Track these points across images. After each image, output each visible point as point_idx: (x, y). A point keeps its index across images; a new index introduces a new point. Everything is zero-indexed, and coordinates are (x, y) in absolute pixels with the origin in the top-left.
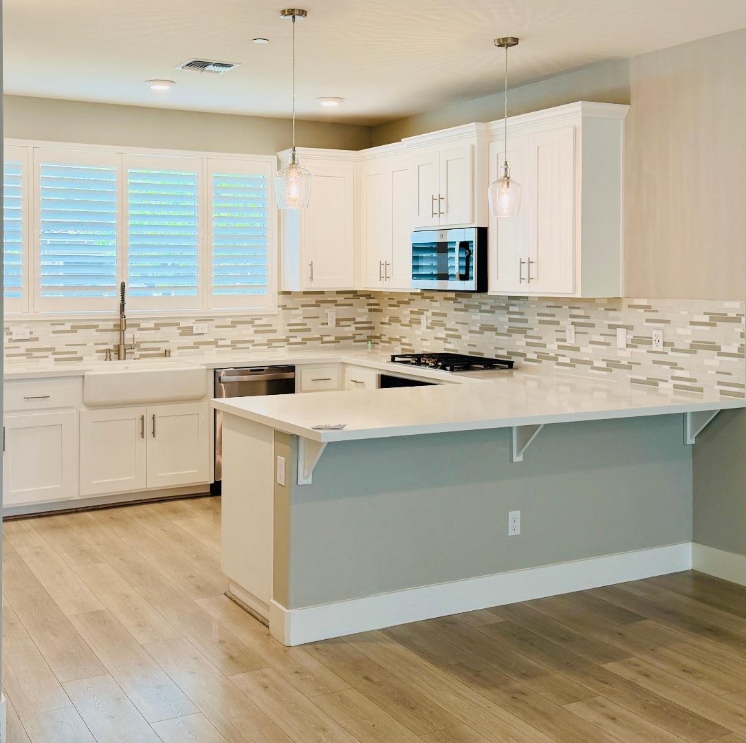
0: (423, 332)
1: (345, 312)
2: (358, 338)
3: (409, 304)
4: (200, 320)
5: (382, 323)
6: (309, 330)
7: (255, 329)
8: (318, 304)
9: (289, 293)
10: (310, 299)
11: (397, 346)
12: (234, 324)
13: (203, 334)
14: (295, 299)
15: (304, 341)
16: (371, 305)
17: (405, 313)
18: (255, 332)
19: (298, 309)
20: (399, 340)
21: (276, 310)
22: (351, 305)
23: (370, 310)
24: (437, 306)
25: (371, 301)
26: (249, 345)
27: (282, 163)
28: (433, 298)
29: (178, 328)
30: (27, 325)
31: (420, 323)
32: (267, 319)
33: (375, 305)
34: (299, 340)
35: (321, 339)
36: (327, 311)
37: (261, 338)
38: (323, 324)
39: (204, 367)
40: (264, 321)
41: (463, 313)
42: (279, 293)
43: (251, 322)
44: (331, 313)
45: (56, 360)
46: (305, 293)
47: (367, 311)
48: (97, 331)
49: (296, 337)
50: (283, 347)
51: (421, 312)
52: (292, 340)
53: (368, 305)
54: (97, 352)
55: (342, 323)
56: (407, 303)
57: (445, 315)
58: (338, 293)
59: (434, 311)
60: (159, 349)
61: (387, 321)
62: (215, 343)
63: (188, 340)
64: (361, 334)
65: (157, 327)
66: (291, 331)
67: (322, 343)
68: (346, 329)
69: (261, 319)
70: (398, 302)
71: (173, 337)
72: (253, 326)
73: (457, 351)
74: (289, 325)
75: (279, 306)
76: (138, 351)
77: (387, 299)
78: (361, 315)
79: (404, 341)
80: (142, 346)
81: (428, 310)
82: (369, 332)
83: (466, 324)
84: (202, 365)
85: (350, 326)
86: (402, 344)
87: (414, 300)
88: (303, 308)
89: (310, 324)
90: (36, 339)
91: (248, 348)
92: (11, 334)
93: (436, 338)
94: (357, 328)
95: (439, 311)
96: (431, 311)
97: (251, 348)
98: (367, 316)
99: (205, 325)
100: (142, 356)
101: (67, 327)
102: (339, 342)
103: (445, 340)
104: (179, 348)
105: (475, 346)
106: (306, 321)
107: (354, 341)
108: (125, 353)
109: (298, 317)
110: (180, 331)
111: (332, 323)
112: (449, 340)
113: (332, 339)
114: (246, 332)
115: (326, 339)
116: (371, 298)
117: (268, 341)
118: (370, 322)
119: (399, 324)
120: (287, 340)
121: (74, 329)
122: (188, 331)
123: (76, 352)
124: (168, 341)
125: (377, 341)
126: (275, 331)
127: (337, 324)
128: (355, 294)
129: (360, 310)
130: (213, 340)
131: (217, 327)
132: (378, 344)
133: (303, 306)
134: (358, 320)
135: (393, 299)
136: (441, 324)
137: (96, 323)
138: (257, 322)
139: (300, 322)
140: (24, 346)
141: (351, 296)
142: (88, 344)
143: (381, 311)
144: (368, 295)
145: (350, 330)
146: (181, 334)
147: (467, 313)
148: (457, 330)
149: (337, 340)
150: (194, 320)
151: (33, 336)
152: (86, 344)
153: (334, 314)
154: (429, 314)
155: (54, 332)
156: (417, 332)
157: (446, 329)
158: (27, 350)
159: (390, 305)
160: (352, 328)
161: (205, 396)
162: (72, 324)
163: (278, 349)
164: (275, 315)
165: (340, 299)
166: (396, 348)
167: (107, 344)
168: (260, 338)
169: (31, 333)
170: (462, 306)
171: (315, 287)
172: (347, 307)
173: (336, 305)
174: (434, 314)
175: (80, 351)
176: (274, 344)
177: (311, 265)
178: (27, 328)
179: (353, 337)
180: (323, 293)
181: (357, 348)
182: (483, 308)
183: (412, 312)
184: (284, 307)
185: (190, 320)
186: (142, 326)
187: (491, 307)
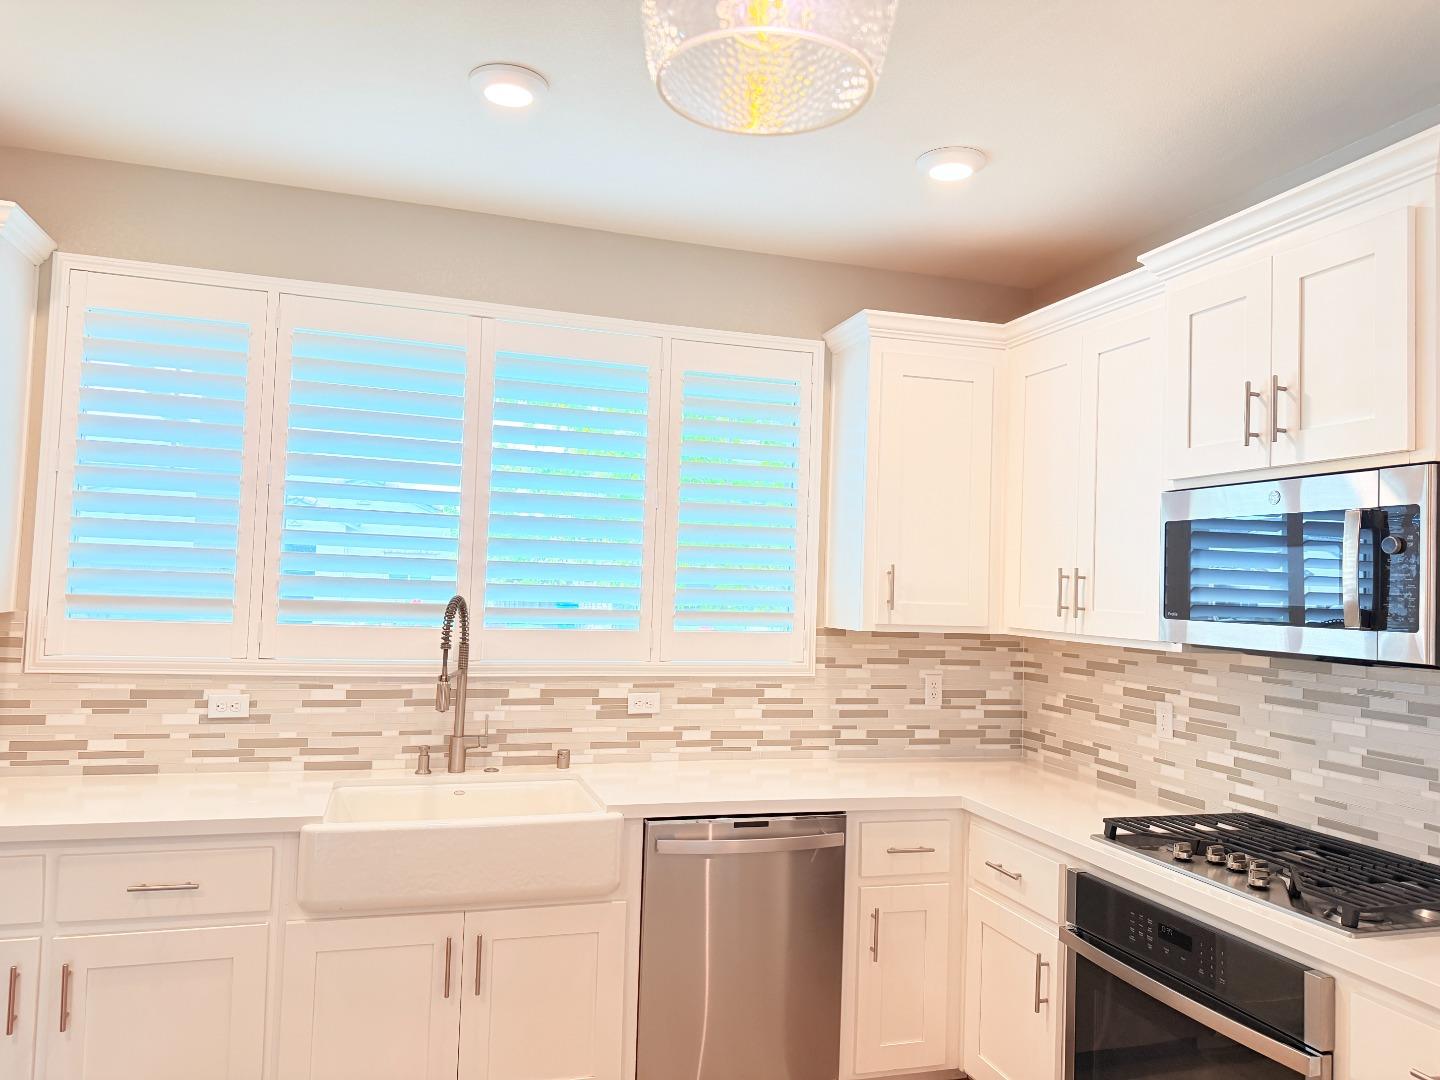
0: (1161, 743)
1: (963, 677)
2: (990, 734)
3: (1123, 671)
4: (644, 684)
5: (1046, 707)
6: (884, 714)
7: (764, 707)
8: (904, 658)
9: (842, 632)
10: (886, 647)
11: (1086, 765)
12: (718, 697)
13: (649, 715)
14: (855, 646)
15: (873, 738)
16: (1020, 664)
17: (1111, 690)
18: (765, 714)
19: (860, 667)
20: (1092, 751)
21: (810, 668)
22: (977, 663)
23: (1018, 676)
24: (1206, 684)
25: (1020, 657)
26: (751, 743)
27: (834, 357)
28: (1194, 663)
29: (595, 702)
30: (243, 687)
31: (1154, 721)
32: (792, 686)
33: (1028, 664)
34: (861, 734)
35: (908, 734)
36: (922, 674)
37: (778, 728)
38: (913, 701)
39: (618, 815)
40: (784, 692)
41: (1300, 711)
42: (819, 632)
43: (757, 693)
44: (932, 679)
45: (308, 766)
46: (875, 634)
47: (1011, 676)
48: (407, 704)
49: (855, 727)
50: (826, 748)
51: (1157, 695)
52: (845, 734)
53: (1014, 664)
54: (406, 750)
55: (955, 701)
56: (1119, 668)
57: (1236, 711)
58: (947, 636)
59: (1198, 696)
60: (548, 746)
61: (1060, 703)
62: (676, 735)
63: (614, 729)
64: (998, 727)
65: (547, 698)
66: (843, 714)
67: (912, 742)
68: (965, 714)
69: (780, 686)
70: (1090, 664)
71: (582, 721)
72: (761, 702)
73: (1274, 809)
74: (839, 701)
75: (818, 661)
76: (501, 750)
77: (1060, 654)
78: (997, 686)
79: (1103, 754)
80: (511, 739)
81: (1178, 692)
82: (1014, 724)
83: (1312, 742)
84: (611, 808)
85: (974, 708)
86: (1098, 761)
87: (1136, 664)
88: (871, 666)
89: (885, 699)
90: (264, 719)
91: (749, 749)
92: (205, 704)
93: (1199, 763)
94: (988, 714)
95: (1214, 699)
96: (1186, 695)
97: (756, 749)
98: (1011, 688)
99: (654, 697)
100: (508, 761)
101: (339, 693)
102: (948, 742)
103: (1233, 774)
104: (594, 745)
105: (1344, 807)
106: (875, 694)
107: (982, 742)
108: (465, 755)
109: (859, 683)
110: (598, 707)
111: (934, 703)
112: (1246, 774)
113: (934, 734)
114: (746, 714)
115: (919, 734)
116: (1021, 650)
117: (793, 734)
118: (1018, 702)
119: (1093, 715)
120: (834, 734)
121: (354, 699)
122: (615, 709)
123: (355, 751)
124: (570, 730)
125: (1031, 743)
126: (809, 714)
127: (946, 704)
128: (987, 642)
129: (995, 675)
130: (670, 729)
131: (681, 701)
132: (1036, 750)
133: (870, 661)
134: (990, 695)
135: (1077, 656)
136: (1219, 731)
137: (405, 687)
138: (769, 693)
139: (863, 695)
140: (234, 735)
141: (977, 643)
142: (385, 733)
143: (1045, 679)
144: (1014, 644)
145: (973, 716)
146: (600, 715)
147: (1313, 713)
148: (1275, 755)
149: (945, 737)
150: (630, 685)
151: (254, 711)
152: (380, 734)
153: (939, 680)
154: (1182, 701)
155: (306, 704)
156: (1142, 741)
157: (1234, 746)
158: (242, 742)
159: (1067, 670)
160: (979, 713)
161: (616, 887)
162: (348, 687)
163: (815, 753)
164: (810, 679)
165: (953, 650)
166: (1082, 769)
167: (429, 733)
168: (774, 728)
169: (252, 704)
170: (1297, 694)
171: (899, 621)
172: (967, 668)
173: (943, 663)
174: (1193, 703)
175: (366, 748)
176: (806, 742)
177: (891, 573)
178: (243, 692)
179: (980, 734)
180: (916, 635)
181: (987, 757)
182: (1376, 704)
183: (1127, 692)
184: (830, 663)
185: (621, 685)
186: (514, 694)
187: (1412, 706)
